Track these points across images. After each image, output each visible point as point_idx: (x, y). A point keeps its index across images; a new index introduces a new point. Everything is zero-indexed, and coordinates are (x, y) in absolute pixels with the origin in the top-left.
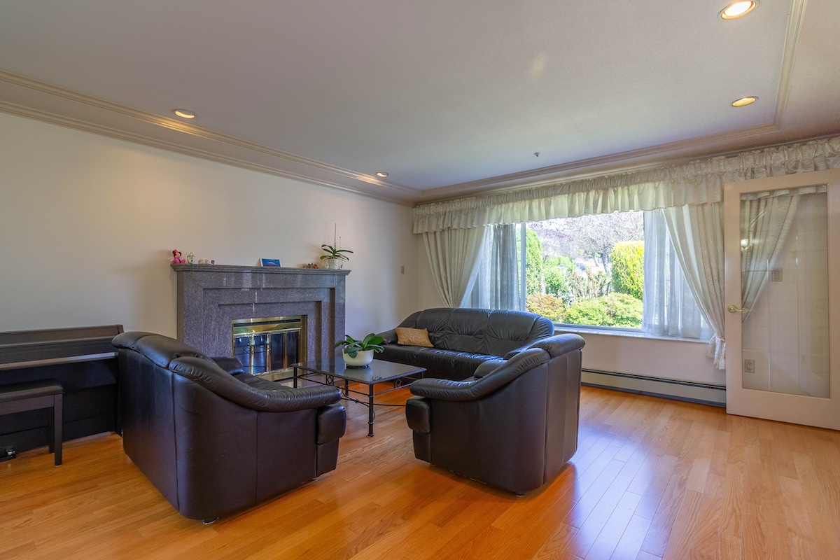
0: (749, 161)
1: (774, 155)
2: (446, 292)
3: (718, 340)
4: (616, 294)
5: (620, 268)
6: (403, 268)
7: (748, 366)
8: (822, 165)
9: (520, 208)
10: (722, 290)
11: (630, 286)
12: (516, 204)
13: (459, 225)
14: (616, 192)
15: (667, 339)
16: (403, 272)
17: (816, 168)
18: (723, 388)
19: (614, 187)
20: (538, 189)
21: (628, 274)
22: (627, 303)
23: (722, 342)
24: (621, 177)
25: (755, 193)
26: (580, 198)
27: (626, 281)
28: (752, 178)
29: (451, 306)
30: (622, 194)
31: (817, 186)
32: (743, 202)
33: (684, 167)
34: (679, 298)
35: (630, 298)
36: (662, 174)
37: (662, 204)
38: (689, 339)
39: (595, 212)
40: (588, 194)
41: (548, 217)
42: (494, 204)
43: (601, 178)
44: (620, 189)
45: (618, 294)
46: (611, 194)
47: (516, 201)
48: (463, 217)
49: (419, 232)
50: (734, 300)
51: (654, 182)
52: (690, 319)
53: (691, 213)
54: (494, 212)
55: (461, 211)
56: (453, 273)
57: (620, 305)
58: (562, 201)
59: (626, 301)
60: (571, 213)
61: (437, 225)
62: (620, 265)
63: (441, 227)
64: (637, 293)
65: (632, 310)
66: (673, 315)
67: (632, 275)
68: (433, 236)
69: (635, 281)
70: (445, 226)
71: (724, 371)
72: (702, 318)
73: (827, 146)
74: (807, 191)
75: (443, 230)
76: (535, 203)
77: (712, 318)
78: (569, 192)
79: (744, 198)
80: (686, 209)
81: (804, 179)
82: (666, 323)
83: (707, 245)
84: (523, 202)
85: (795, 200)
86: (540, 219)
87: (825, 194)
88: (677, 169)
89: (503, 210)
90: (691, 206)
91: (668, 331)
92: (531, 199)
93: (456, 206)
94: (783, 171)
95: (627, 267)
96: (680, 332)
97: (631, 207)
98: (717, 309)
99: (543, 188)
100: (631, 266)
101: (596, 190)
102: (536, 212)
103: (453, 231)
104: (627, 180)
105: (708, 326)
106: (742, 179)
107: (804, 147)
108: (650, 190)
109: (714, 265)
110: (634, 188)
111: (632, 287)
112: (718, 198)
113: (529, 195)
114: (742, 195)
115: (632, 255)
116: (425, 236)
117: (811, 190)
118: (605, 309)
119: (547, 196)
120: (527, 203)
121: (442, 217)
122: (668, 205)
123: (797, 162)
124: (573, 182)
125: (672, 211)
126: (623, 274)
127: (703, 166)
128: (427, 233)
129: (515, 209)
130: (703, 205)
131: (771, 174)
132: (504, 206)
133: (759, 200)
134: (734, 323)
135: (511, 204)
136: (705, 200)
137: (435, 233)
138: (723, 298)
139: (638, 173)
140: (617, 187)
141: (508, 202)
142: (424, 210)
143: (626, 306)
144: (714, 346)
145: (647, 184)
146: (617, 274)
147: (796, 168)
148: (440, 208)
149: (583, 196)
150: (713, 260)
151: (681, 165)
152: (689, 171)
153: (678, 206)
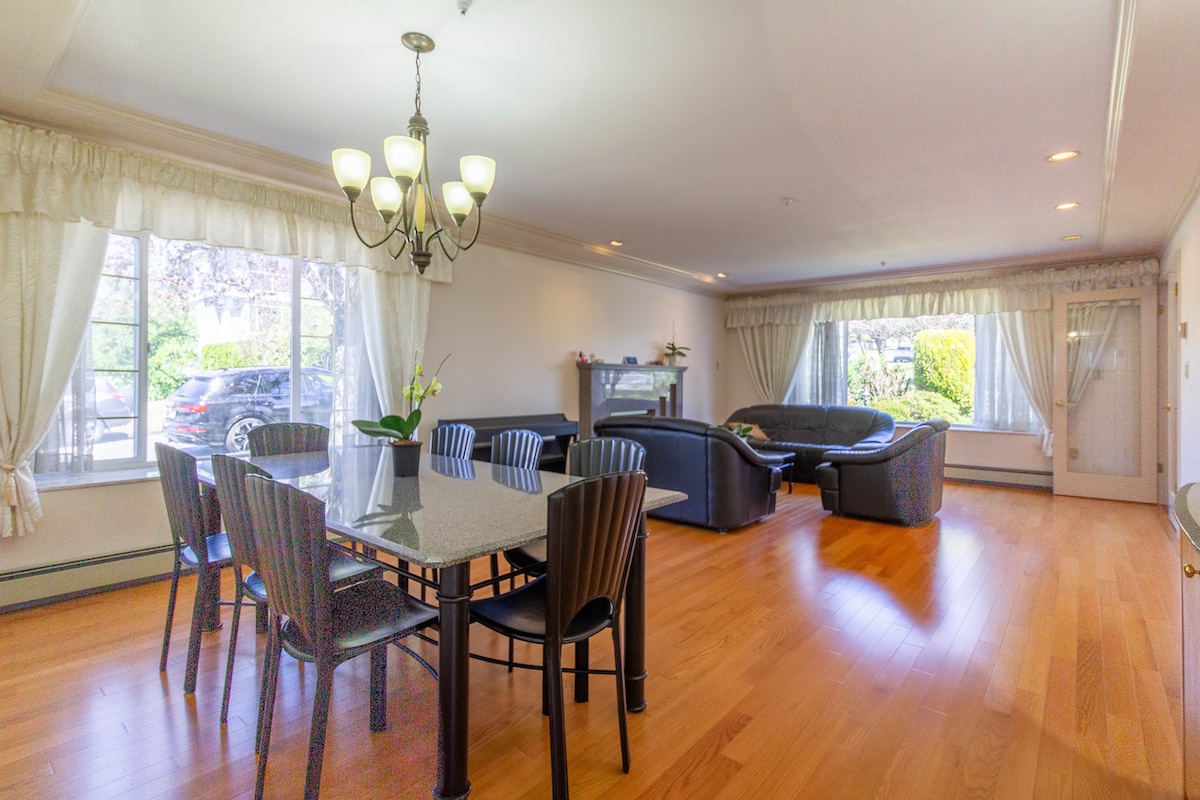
0: (1076, 275)
1: (1097, 271)
2: (766, 389)
3: (1046, 431)
4: (921, 392)
5: (926, 361)
6: (718, 363)
7: (1073, 454)
8: (1136, 282)
9: (851, 306)
10: (1051, 387)
11: (937, 383)
12: (846, 303)
13: (782, 321)
14: (952, 296)
15: (997, 433)
16: (718, 368)
17: (1132, 285)
18: (1050, 474)
19: (949, 291)
20: (870, 289)
21: (936, 369)
22: (934, 403)
23: (1050, 433)
24: (957, 281)
25: (1081, 303)
26: (915, 300)
27: (932, 377)
28: (1079, 290)
29: (771, 401)
30: (959, 298)
31: (1133, 300)
32: (1070, 311)
33: (1018, 277)
34: (1010, 396)
35: (938, 397)
36: (997, 282)
37: (996, 309)
38: (1019, 432)
39: (931, 314)
40: (923, 296)
41: (881, 315)
42: (822, 301)
43: (936, 282)
44: (956, 293)
45: (924, 392)
46: (947, 297)
47: (847, 299)
48: (787, 312)
49: (734, 326)
50: (1061, 396)
51: (990, 288)
52: (1020, 414)
53: (1023, 317)
54: (823, 309)
55: (784, 307)
56: (774, 369)
57: (927, 405)
58: (896, 302)
59: (933, 400)
60: (906, 314)
61: (757, 321)
62: (924, 357)
63: (761, 322)
64: (945, 391)
65: (940, 411)
66: (1003, 411)
67: (940, 370)
68: (749, 330)
69: (944, 377)
70: (767, 322)
71: (1051, 458)
72: (1031, 409)
73: (1141, 266)
74: (1124, 303)
75: (762, 325)
76: (868, 302)
77: (1041, 411)
78: (904, 294)
79: (1071, 307)
80: (1018, 315)
81: (1121, 294)
82: (996, 418)
83: (1038, 347)
84: (855, 301)
85: (1115, 310)
86: (873, 317)
87: (1139, 307)
88: (1012, 277)
89: (832, 308)
90: (1023, 311)
91: (998, 424)
92: (864, 297)
93: (779, 300)
94: (1104, 285)
95: (934, 360)
96: (1010, 426)
97: (967, 310)
98: (1046, 404)
99: (876, 288)
100: (939, 359)
101: (932, 293)
102: (868, 311)
103: (774, 328)
104: (963, 285)
105: (1036, 420)
106: (1069, 290)
107: (1122, 266)
108: (985, 295)
109: (1044, 364)
110: (970, 293)
111: (940, 384)
112: (1048, 306)
113: (862, 294)
114: (1069, 304)
115: (940, 346)
116: (740, 331)
117: (1128, 303)
118: (907, 410)
119: (880, 296)
120: (859, 301)
121: (762, 312)
122: (1003, 310)
123: (1116, 277)
124: (909, 284)
125: (1006, 315)
126: (929, 369)
127: (1035, 276)
128: (742, 328)
129: (845, 306)
130: (1034, 311)
131: (1093, 288)
132: (833, 303)
133: (1084, 309)
134: (1061, 417)
135: (841, 302)
136: (1036, 307)
137: (752, 328)
138: (1051, 394)
139: (974, 278)
140: (953, 290)
141: (837, 299)
142: (740, 304)
143: (934, 406)
144: (1043, 436)
145: (982, 290)
146: (922, 369)
147: (1115, 283)
148: (760, 303)
149: (918, 297)
150: (1043, 361)
151: (1014, 274)
152: (1023, 280)
153: (1012, 310)
